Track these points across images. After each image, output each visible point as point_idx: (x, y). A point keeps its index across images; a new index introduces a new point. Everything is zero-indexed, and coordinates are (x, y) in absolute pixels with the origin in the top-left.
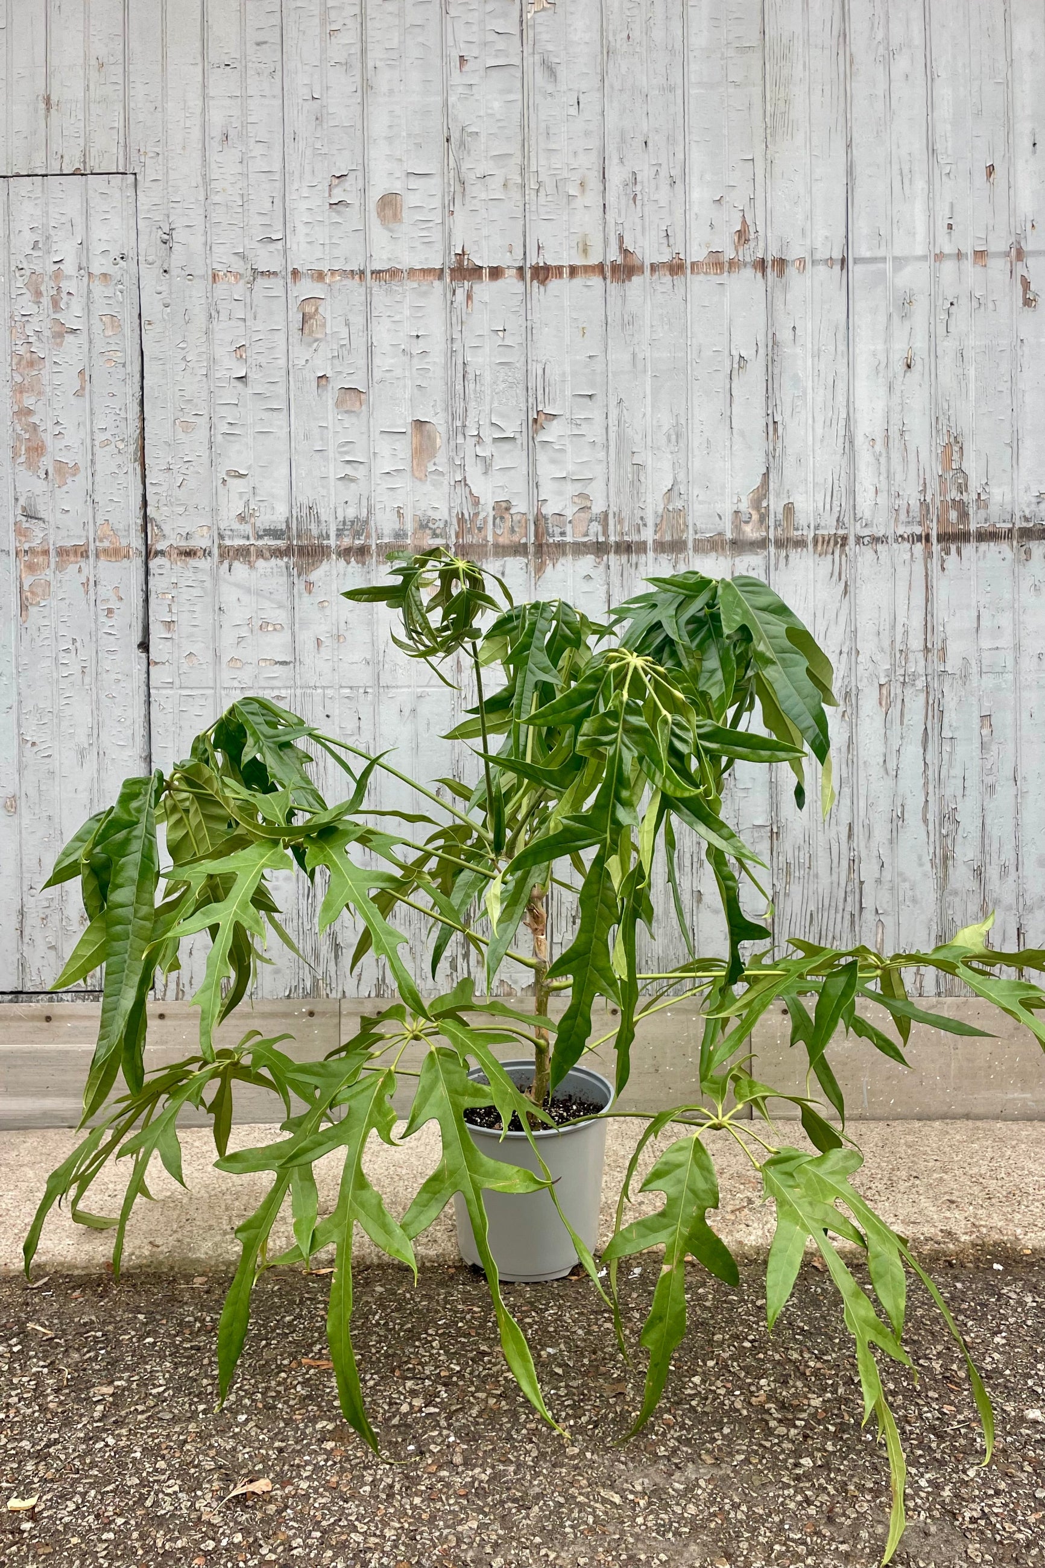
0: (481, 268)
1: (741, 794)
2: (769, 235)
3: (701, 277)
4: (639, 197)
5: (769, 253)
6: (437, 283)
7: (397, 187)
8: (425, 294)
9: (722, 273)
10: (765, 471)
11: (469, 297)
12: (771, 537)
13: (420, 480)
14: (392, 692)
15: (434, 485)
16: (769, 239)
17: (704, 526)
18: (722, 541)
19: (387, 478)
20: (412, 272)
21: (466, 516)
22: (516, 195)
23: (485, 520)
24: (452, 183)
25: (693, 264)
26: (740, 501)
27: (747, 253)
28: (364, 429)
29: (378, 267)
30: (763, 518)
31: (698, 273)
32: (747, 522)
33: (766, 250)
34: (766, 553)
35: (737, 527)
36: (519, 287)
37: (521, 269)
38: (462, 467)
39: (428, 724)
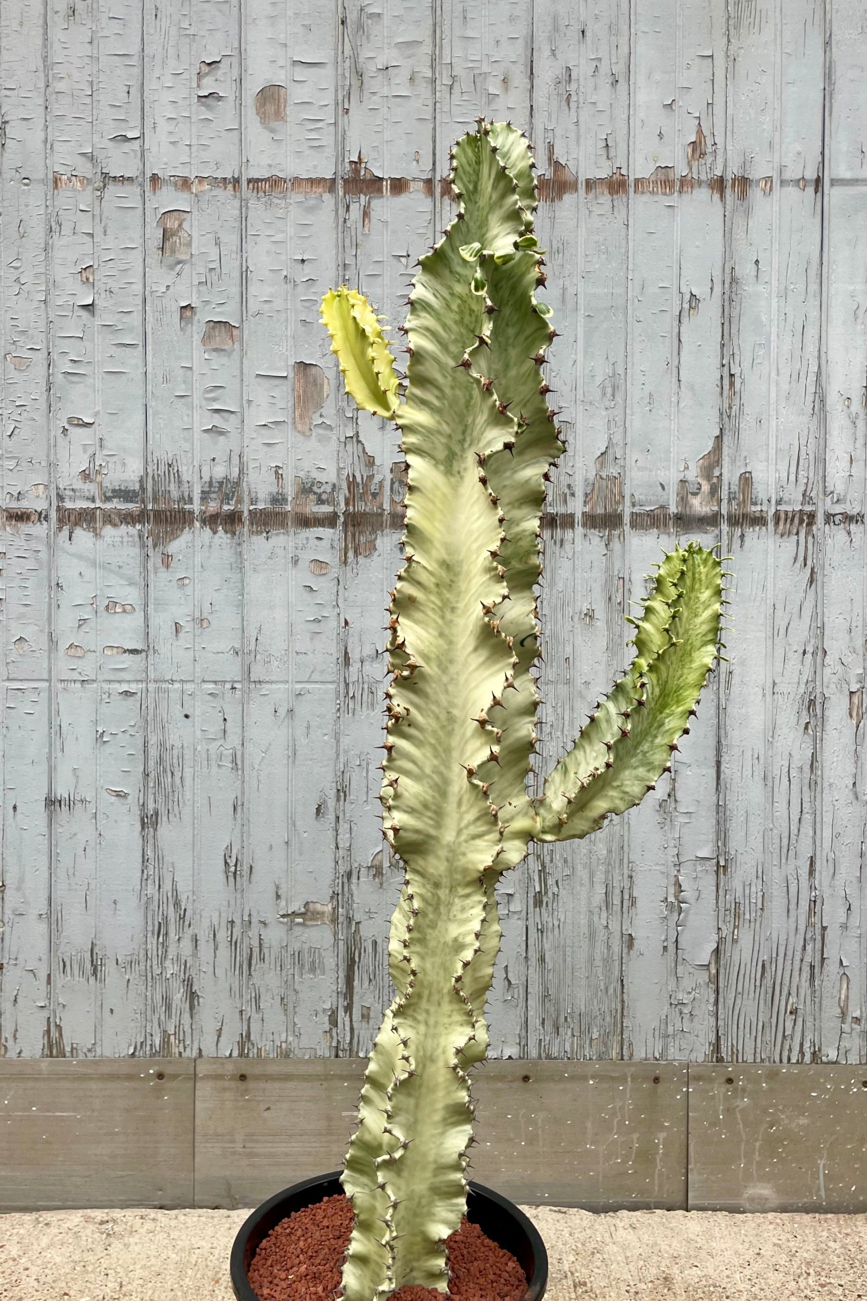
0: (382, 179)
1: (683, 819)
2: (729, 148)
3: (646, 198)
4: (574, 98)
5: (729, 170)
6: (327, 196)
7: (280, 78)
8: (311, 210)
9: (672, 194)
10: (717, 433)
11: (366, 214)
12: (724, 511)
13: (303, 434)
14: (265, 689)
15: (320, 441)
16: (729, 153)
17: (643, 497)
18: (665, 516)
19: (264, 431)
20: (297, 181)
21: (359, 479)
22: (424, 90)
23: (381, 483)
24: (347, 75)
25: (637, 181)
26: (687, 468)
27: (703, 170)
28: (237, 372)
29: (255, 174)
30: (714, 490)
31: (643, 193)
32: (695, 494)
33: (725, 166)
34: (717, 532)
35: (683, 500)
36: (426, 204)
37: (429, 182)
38: (354, 420)
39: (308, 728)
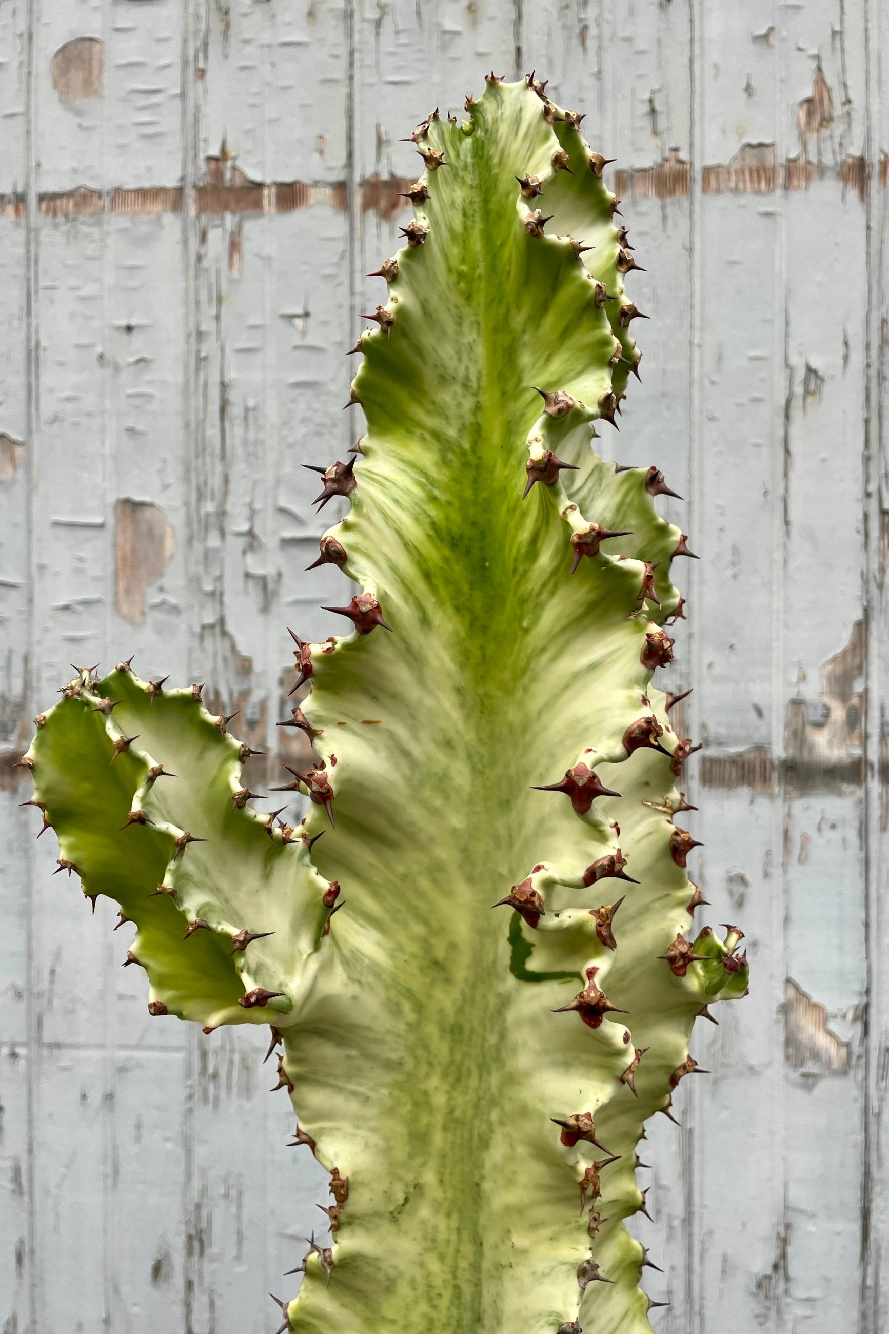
0: (259, 186)
1: (799, 1311)
2: (874, 108)
3: (725, 200)
4: (593, 31)
5: (875, 147)
6: (170, 221)
7: (93, 27)
8: (143, 241)
9: (771, 191)
10: (859, 615)
11: (234, 246)
12: (874, 756)
13: (130, 620)
14: (66, 1057)
15: (159, 632)
16: (875, 117)
17: (723, 731)
18: (764, 764)
19: (65, 617)
20: (118, 194)
21: (225, 697)
22: (333, 32)
23: (263, 706)
24: (203, 12)
25: (707, 171)
26: (803, 678)
27: (827, 147)
28: (20, 518)
29: (50, 185)
30: (855, 718)
31: (718, 191)
32: (819, 725)
33: (868, 140)
34: (860, 793)
35: (797, 736)
36: (337, 225)
37: (341, 188)
38: (217, 596)
39: (138, 1127)
